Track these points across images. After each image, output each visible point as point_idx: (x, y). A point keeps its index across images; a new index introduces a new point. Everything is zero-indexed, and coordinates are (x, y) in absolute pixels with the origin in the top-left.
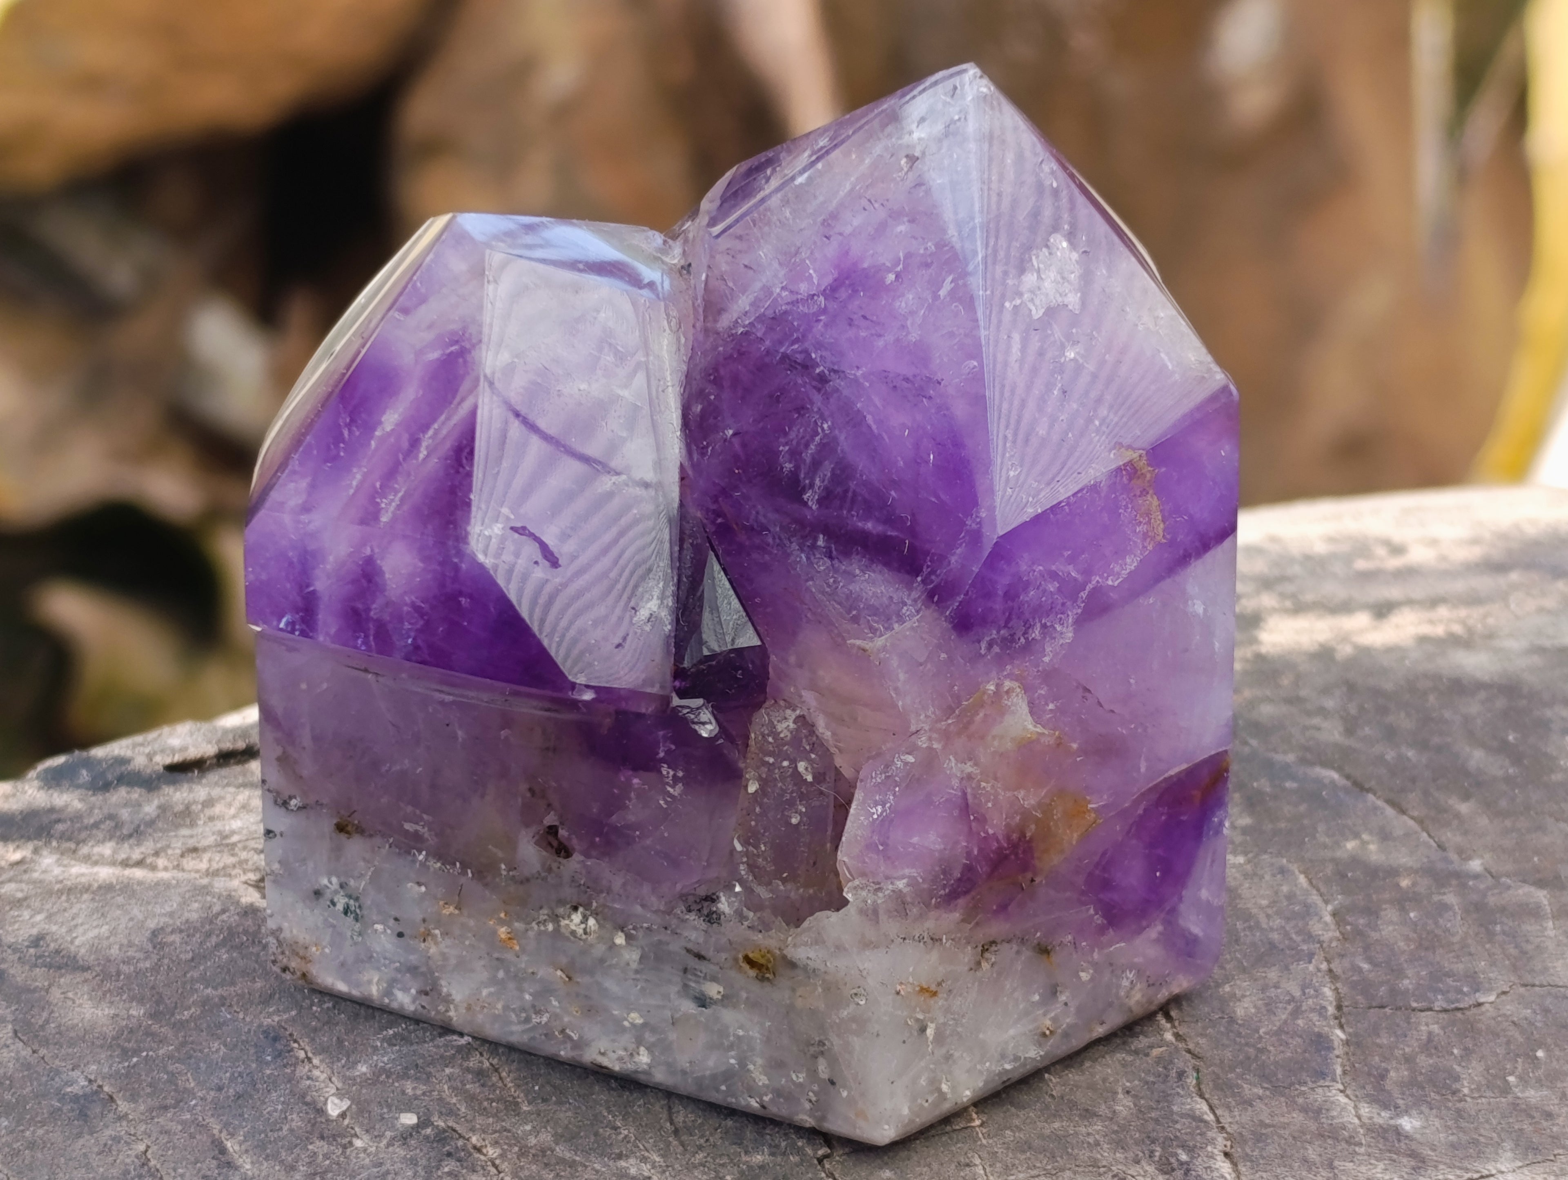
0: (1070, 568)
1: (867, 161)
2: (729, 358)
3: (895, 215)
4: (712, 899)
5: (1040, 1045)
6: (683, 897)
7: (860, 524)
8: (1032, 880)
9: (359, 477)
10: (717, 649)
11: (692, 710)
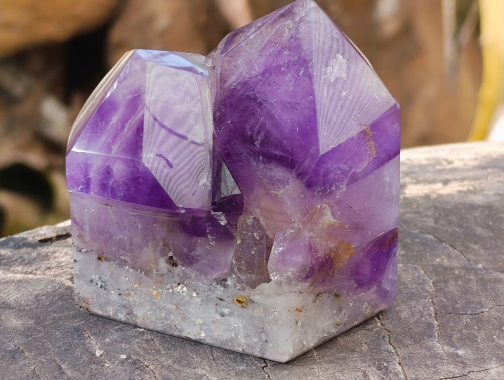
0: (345, 166)
1: (274, 30)
2: (229, 97)
3: (284, 48)
4: (225, 280)
5: (336, 328)
6: (215, 279)
7: (274, 152)
8: (333, 272)
9: (104, 138)
10: (227, 195)
11: (218, 216)
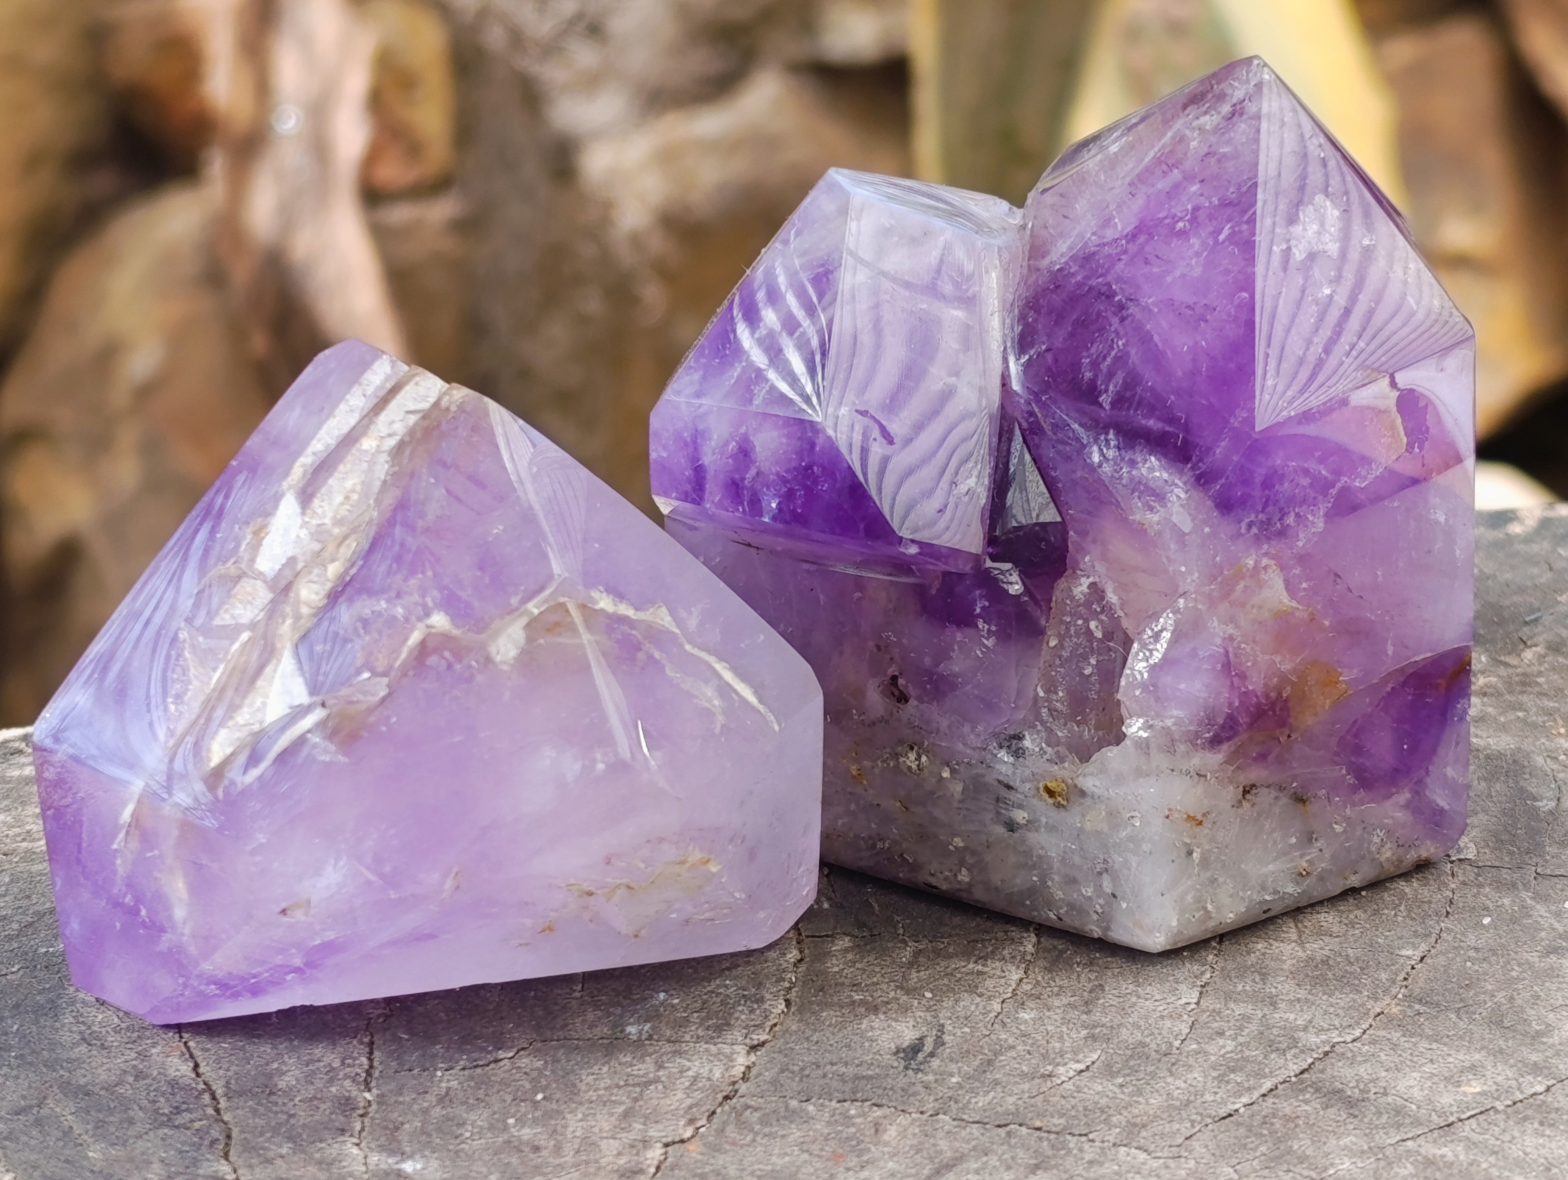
0: (1321, 467)
1: (1170, 134)
2: (1045, 290)
3: (1189, 178)
4: (1019, 738)
5: (1298, 883)
6: (995, 735)
7: (1143, 422)
8: (1289, 736)
9: (739, 370)
10: (1024, 522)
11: (1002, 572)
